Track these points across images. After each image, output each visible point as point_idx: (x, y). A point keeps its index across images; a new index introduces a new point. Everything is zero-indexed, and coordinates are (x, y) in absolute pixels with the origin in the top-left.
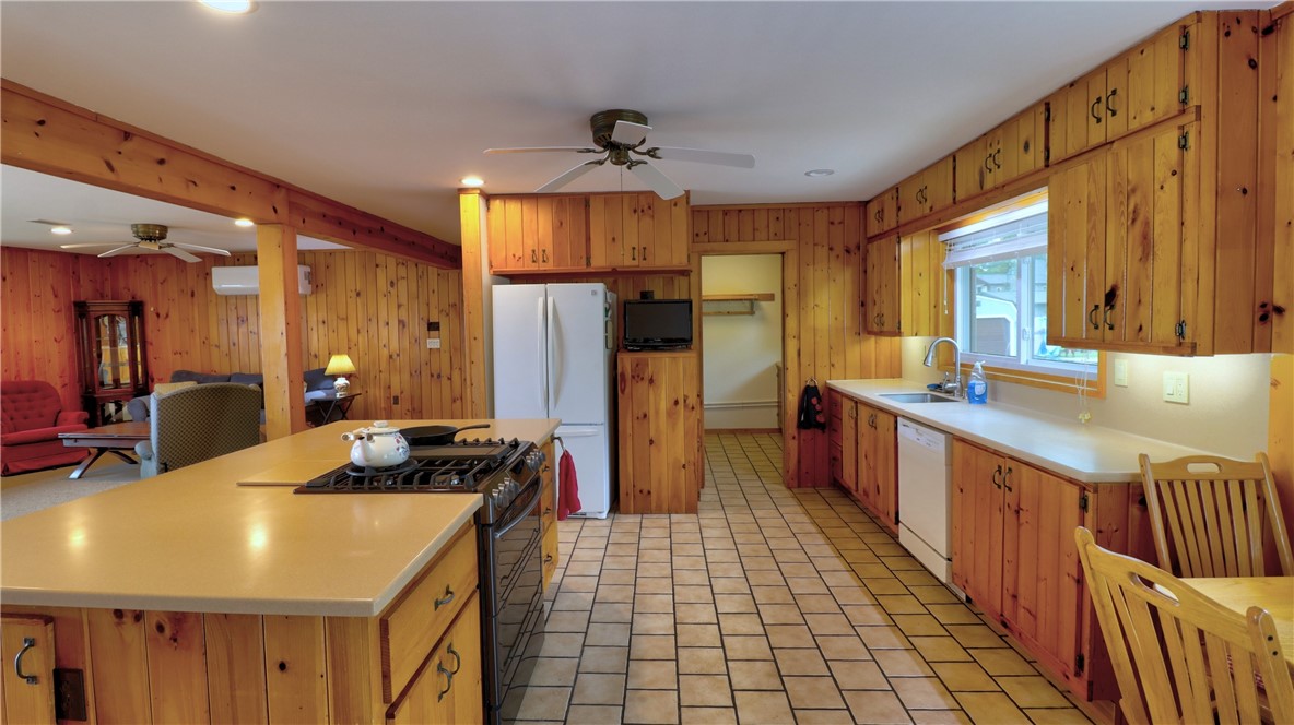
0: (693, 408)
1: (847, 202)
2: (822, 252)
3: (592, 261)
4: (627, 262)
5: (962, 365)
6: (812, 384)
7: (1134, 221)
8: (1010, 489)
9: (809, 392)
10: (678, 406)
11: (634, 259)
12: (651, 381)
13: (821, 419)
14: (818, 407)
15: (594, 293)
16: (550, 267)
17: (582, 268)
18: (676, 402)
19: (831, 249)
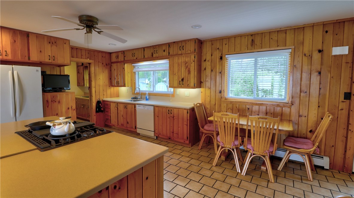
0: (74, 110)
1: (106, 52)
2: (100, 64)
3: (30, 58)
4: (47, 60)
5: (141, 93)
6: (99, 100)
7: (187, 68)
8: (171, 114)
9: (98, 102)
10: (69, 110)
11: (50, 60)
12: (59, 102)
13: (102, 109)
14: (101, 106)
15: (37, 71)
16: (10, 58)
17: (26, 60)
18: (68, 108)
19: (103, 64)
